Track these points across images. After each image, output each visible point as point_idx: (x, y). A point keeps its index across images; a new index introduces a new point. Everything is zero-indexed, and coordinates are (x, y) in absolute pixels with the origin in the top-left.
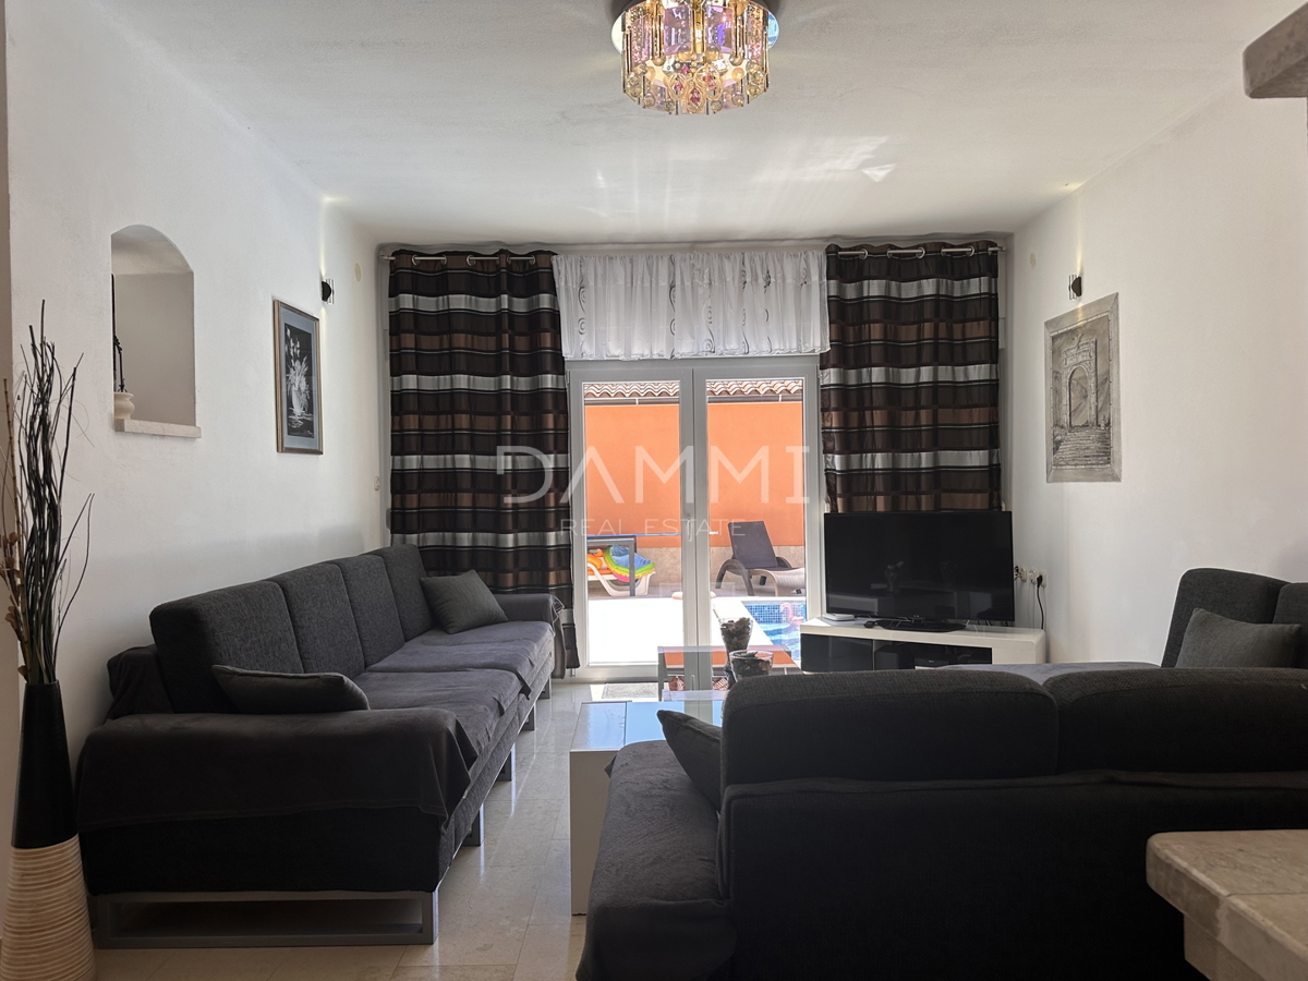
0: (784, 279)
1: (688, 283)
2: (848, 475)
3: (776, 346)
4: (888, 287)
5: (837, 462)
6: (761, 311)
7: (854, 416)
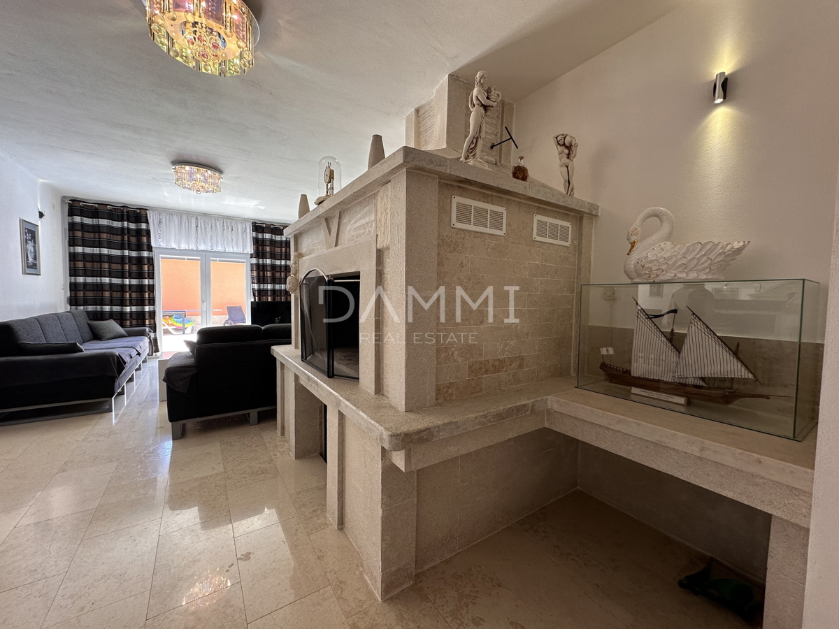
0: (238, 230)
1: (203, 227)
2: (259, 291)
3: (235, 249)
4: (272, 236)
5: (256, 286)
6: (230, 238)
7: (261, 273)
